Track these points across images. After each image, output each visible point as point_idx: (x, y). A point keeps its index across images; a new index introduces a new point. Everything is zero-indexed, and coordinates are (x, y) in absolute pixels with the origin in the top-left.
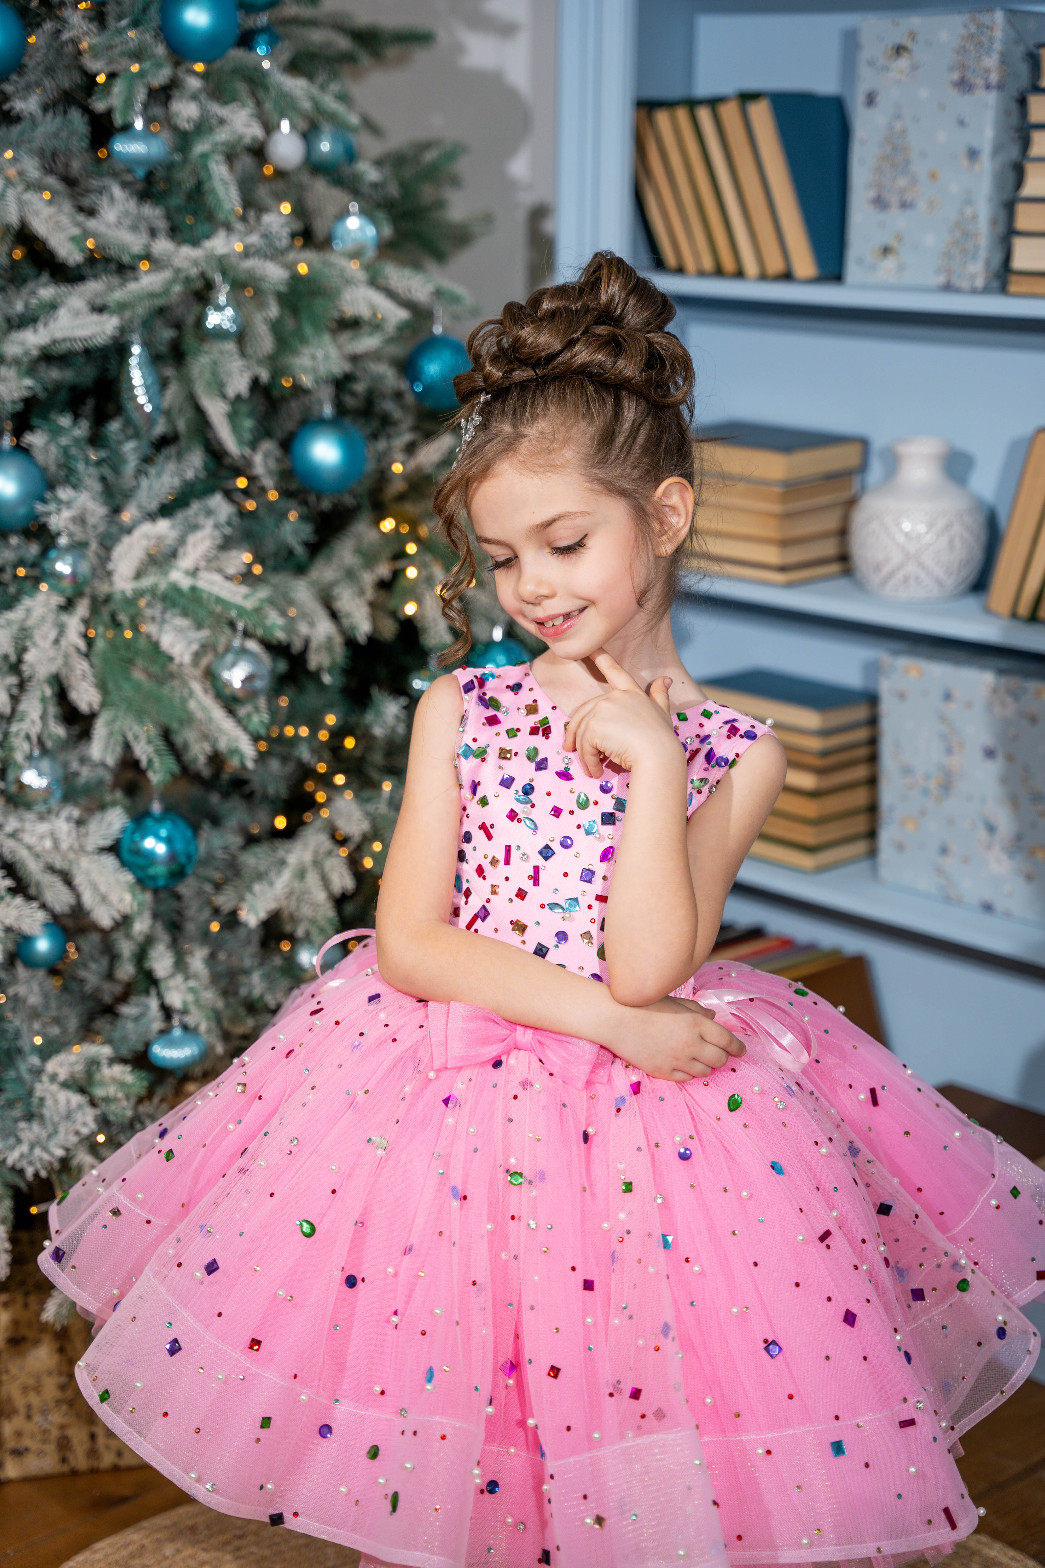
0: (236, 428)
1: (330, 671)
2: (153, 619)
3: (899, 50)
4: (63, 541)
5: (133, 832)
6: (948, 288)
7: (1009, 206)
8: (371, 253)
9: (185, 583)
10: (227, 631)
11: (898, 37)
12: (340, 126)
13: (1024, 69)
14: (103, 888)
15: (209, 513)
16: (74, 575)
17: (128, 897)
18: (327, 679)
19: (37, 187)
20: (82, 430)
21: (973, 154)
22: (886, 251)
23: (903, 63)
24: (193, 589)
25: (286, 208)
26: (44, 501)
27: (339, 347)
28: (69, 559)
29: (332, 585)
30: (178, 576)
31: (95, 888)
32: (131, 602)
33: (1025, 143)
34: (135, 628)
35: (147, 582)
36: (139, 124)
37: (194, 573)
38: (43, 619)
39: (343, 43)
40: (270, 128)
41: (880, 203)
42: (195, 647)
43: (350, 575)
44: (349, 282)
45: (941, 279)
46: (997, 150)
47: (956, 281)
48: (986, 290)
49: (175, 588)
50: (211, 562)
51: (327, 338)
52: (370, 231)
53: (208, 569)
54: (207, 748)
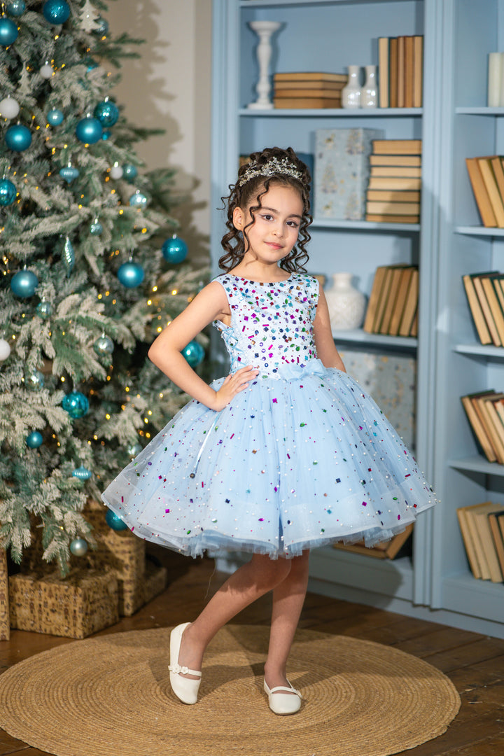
0: (99, 266)
1: (132, 349)
2: (73, 327)
3: (329, 140)
4: (43, 300)
5: (67, 399)
6: (348, 219)
7: (366, 191)
8: (144, 208)
9: (84, 315)
10: (98, 332)
11: (329, 135)
12: (135, 164)
13: (369, 146)
14: (57, 417)
15: (90, 294)
16: (47, 312)
17: (67, 419)
18: (130, 352)
19: (35, 186)
20: (48, 265)
21: (354, 175)
22: (328, 207)
23: (331, 144)
24: (87, 317)
25: (113, 191)
26: (37, 287)
27: (136, 239)
28: (45, 306)
29: (131, 322)
30: (82, 313)
31: (54, 417)
32: (65, 322)
33: (370, 171)
34: (66, 330)
35: (71, 315)
36: (69, 165)
37: (87, 312)
38: (37, 327)
39: (132, 134)
40: (111, 165)
41: (325, 191)
42: (87, 337)
43: (137, 319)
44: (137, 216)
45: (345, 217)
46: (363, 174)
47: (351, 218)
48: (361, 220)
49: (81, 317)
50: (92, 308)
51: (130, 235)
52: (144, 200)
53: (92, 310)
54: (89, 373)
